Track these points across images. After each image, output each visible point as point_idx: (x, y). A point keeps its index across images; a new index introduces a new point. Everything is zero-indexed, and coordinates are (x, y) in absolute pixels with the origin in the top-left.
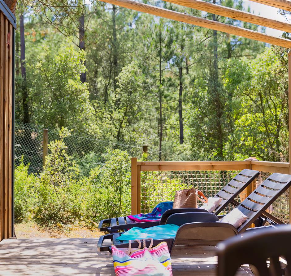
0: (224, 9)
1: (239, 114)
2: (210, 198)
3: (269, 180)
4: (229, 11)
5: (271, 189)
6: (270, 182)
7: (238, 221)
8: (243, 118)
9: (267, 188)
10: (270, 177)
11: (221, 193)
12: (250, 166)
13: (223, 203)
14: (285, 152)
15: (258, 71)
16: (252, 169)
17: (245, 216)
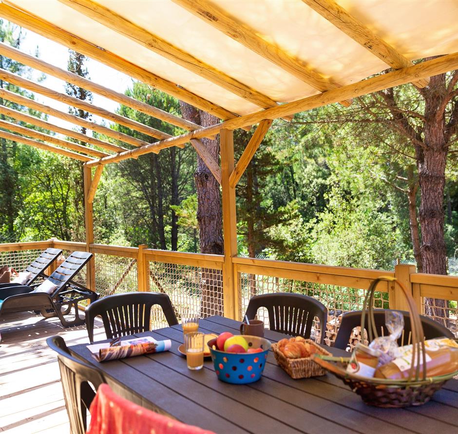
0: (37, 133)
1: (29, 192)
2: (20, 273)
3: (72, 256)
4: (41, 135)
5: (74, 263)
6: (73, 258)
7: (51, 290)
8: (32, 195)
9: (70, 262)
10: (72, 255)
11: (30, 268)
12: (52, 245)
13: (34, 276)
14: (75, 229)
15: (47, 157)
16: (53, 248)
17: (56, 286)
